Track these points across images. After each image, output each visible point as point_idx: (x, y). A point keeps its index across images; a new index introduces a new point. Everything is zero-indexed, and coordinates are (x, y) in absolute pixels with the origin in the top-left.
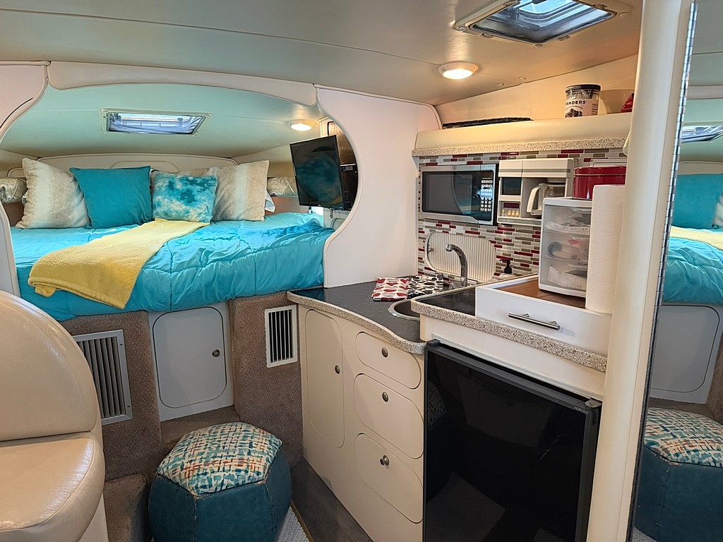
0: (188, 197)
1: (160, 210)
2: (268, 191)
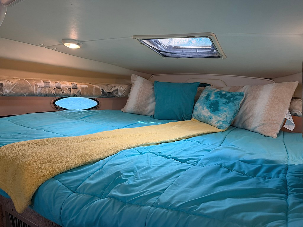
0: (214, 108)
1: (195, 113)
2: (290, 111)
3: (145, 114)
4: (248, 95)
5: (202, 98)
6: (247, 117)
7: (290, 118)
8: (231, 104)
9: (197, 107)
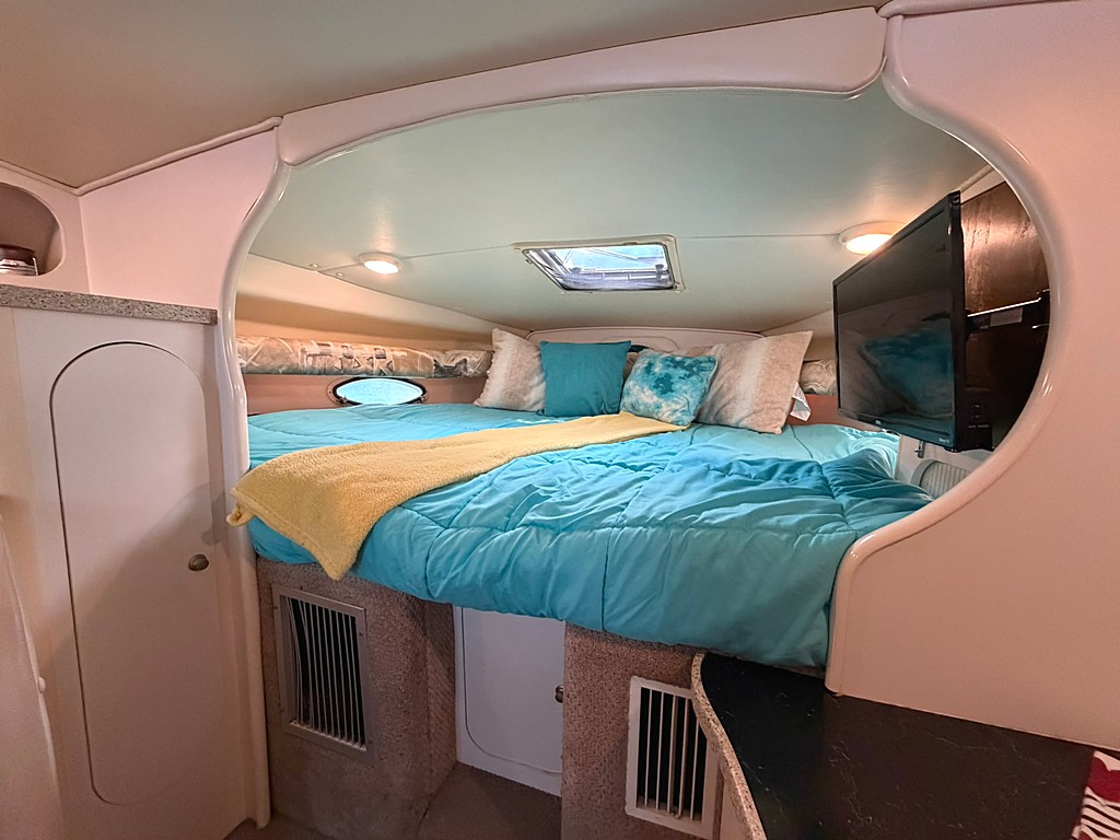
0: (664, 386)
1: (626, 400)
2: (801, 384)
3: (524, 408)
4: (724, 361)
5: (639, 371)
6: (724, 401)
7: (801, 398)
8: (694, 378)
9: (629, 389)
